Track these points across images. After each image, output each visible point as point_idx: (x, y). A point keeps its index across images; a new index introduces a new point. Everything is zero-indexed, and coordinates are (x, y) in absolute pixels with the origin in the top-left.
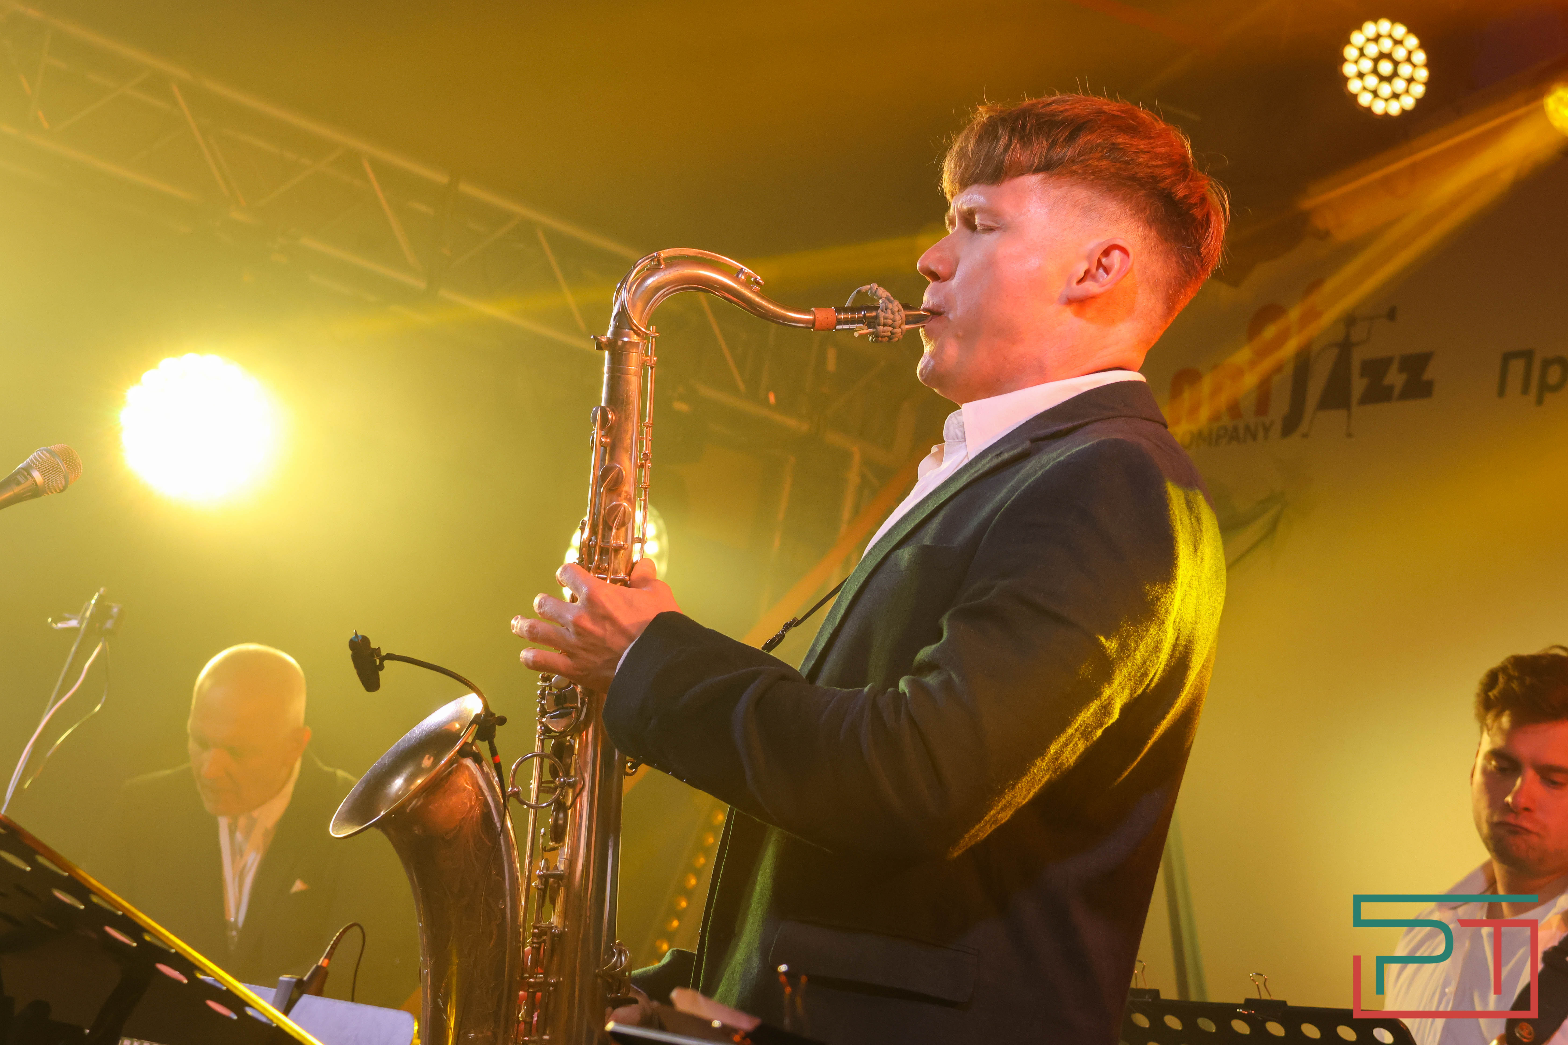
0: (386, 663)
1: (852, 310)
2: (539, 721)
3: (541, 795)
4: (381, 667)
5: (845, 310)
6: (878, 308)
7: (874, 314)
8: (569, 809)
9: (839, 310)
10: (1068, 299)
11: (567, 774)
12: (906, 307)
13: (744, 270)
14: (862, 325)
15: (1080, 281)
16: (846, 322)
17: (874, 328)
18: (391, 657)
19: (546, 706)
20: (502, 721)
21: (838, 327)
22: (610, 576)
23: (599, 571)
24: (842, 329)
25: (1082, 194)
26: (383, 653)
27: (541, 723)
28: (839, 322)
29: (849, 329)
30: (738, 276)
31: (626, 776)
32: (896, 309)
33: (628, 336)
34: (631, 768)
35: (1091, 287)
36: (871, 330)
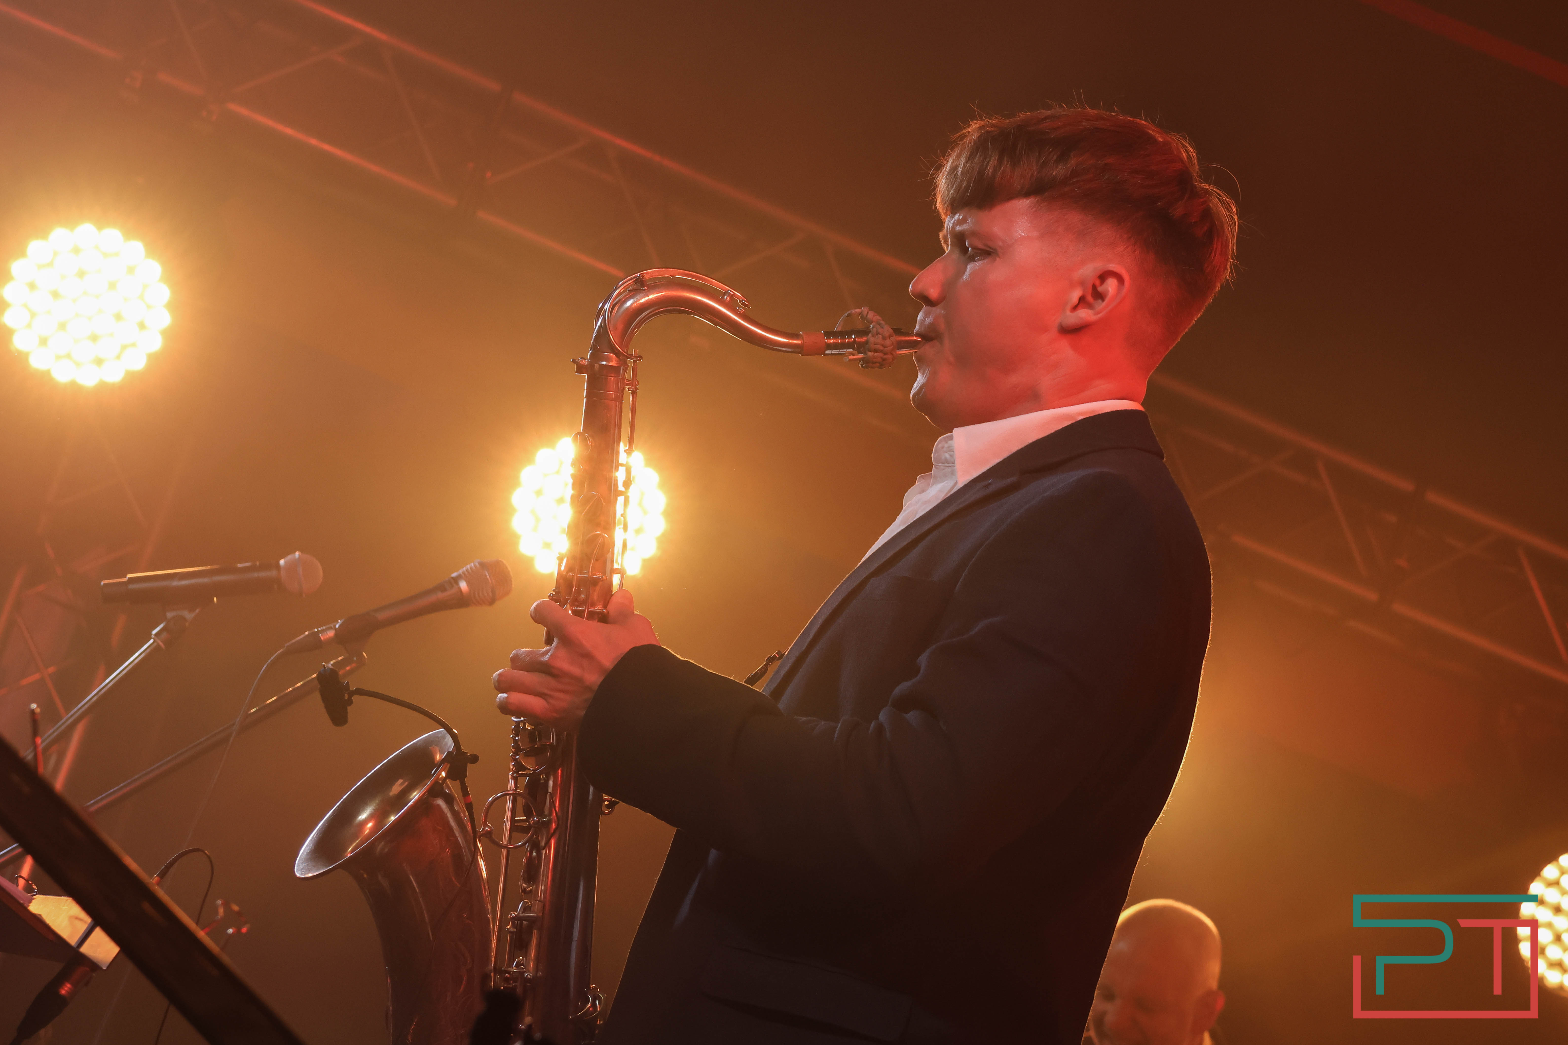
0: (355, 698)
1: (842, 334)
2: (512, 758)
3: (515, 834)
4: (350, 702)
5: (835, 334)
6: (869, 333)
7: (864, 339)
8: (543, 850)
9: (828, 334)
10: (1062, 326)
11: (541, 814)
12: (897, 331)
13: (729, 291)
14: (851, 350)
15: (1075, 308)
16: (835, 346)
17: (865, 353)
18: (360, 692)
19: (519, 743)
20: (474, 759)
21: (827, 352)
22: (588, 609)
23: (576, 603)
24: (832, 354)
25: (1075, 218)
26: (353, 688)
27: (515, 760)
28: (829, 347)
29: (839, 354)
30: (723, 297)
31: (602, 815)
32: (886, 334)
33: (608, 359)
34: (608, 806)
35: (1084, 314)
36: (861, 356)
